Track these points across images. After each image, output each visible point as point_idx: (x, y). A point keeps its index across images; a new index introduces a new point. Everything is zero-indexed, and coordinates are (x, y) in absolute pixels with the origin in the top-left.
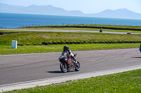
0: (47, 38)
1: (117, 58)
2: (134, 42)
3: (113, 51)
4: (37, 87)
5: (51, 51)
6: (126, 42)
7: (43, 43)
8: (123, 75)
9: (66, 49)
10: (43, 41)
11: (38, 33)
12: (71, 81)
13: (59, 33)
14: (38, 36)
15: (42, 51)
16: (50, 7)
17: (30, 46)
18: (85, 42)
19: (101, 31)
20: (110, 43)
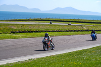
0: (14, 28)
1: (65, 43)
2: (77, 31)
3: (62, 37)
4: (8, 64)
5: (18, 38)
6: (71, 31)
7: (12, 32)
8: (69, 54)
9: (46, 35)
10: (11, 31)
11: (8, 24)
12: (32, 59)
13: (23, 25)
14: (8, 27)
15: (11, 38)
16: (17, 6)
17: (2, 34)
18: (42, 31)
19: (51, 23)
20: (60, 31)
